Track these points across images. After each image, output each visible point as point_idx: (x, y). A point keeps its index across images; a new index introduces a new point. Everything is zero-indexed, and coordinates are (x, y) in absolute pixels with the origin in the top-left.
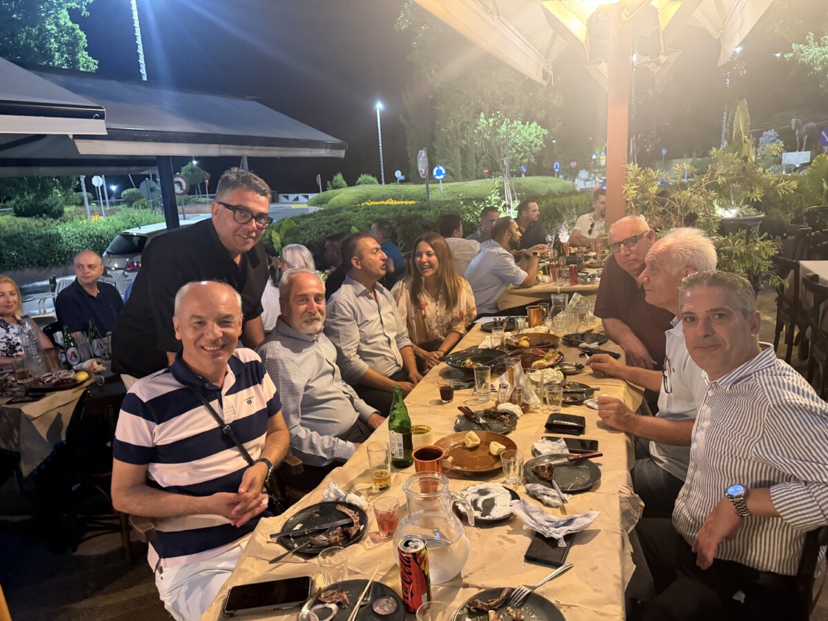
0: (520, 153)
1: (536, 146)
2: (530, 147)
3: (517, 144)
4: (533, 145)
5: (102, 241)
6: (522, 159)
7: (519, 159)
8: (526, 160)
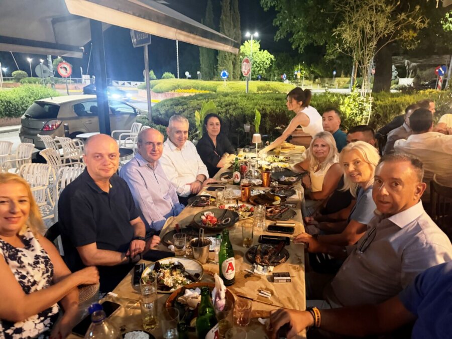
0: (258, 67)
1: (266, 64)
2: (263, 64)
3: (256, 62)
4: (265, 63)
5: (11, 105)
6: (259, 71)
7: (257, 71)
8: (261, 72)
